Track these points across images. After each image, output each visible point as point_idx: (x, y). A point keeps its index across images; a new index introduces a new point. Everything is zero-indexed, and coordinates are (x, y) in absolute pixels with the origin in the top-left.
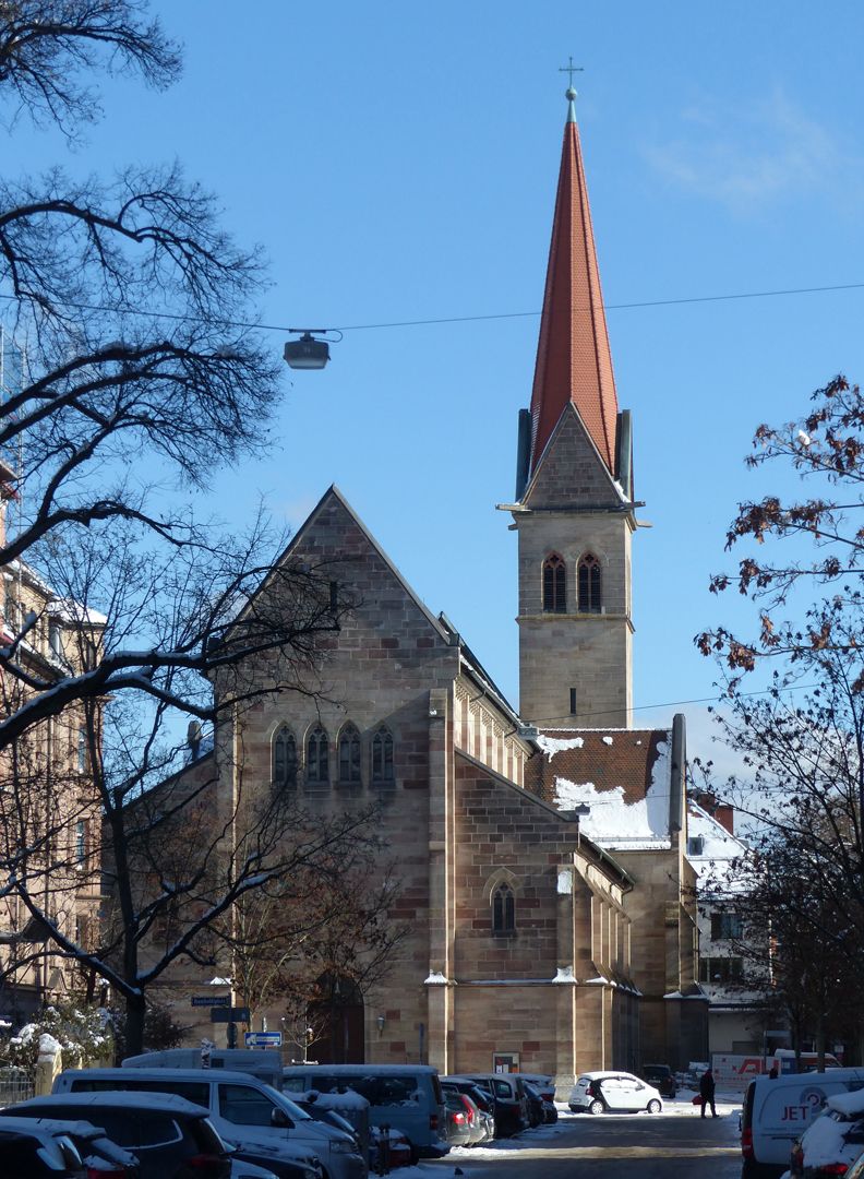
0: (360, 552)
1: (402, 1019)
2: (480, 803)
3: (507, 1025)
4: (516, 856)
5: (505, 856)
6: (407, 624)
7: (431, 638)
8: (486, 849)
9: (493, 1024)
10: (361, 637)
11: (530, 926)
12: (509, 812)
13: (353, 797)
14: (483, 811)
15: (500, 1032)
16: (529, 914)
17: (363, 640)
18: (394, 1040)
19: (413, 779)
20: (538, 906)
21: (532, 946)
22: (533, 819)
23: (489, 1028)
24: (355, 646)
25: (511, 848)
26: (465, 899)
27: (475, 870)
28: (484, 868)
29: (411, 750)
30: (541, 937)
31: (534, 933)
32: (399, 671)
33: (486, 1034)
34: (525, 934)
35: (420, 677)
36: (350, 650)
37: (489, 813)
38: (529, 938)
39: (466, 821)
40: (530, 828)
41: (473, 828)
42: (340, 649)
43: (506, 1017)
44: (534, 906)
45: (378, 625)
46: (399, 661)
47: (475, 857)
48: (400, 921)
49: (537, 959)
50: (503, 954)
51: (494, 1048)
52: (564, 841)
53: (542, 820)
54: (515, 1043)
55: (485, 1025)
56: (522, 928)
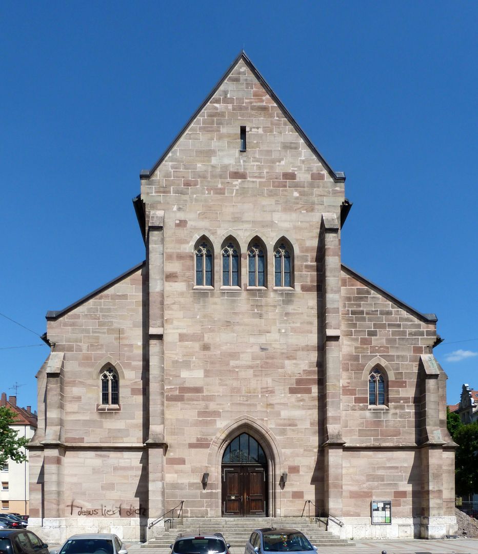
0: (264, 104)
1: (301, 473)
2: (359, 306)
3: (382, 478)
4: (388, 348)
5: (381, 347)
6: (303, 162)
7: (322, 173)
8: (364, 342)
9: (371, 478)
10: (265, 171)
11: (399, 402)
12: (382, 313)
13: (260, 297)
14: (362, 313)
15: (376, 483)
16: (398, 392)
17: (267, 172)
18: (295, 489)
19: (309, 283)
20: (406, 387)
21: (401, 417)
22: (401, 319)
23: (368, 480)
24: (260, 177)
25: (384, 341)
26: (349, 381)
27: (356, 358)
28: (364, 357)
29: (307, 261)
30: (407, 411)
31: (402, 407)
32: (297, 198)
33: (365, 486)
34: (396, 408)
35: (313, 203)
36: (258, 180)
37: (367, 314)
38: (398, 411)
39: (348, 320)
40: (399, 326)
41: (355, 325)
42: (249, 179)
43: (381, 472)
44: (402, 387)
45: (280, 162)
46: (296, 191)
47: (356, 348)
48: (299, 395)
49: (405, 427)
50: (378, 423)
51: (371, 496)
52: (425, 337)
53: (408, 320)
54: (388, 492)
55: (364, 478)
56: (393, 403)
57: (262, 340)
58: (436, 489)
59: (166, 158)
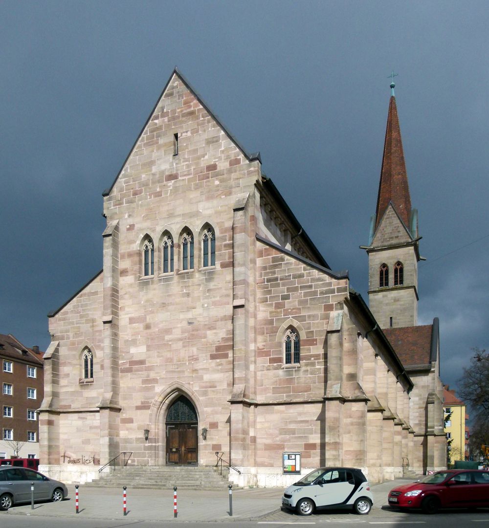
0: (192, 109)
1: (219, 428)
2: (274, 273)
3: (293, 432)
4: (300, 309)
5: (293, 309)
6: (223, 152)
7: (238, 158)
8: (278, 306)
9: (284, 431)
10: (192, 168)
11: (310, 359)
12: (294, 277)
13: (188, 278)
14: (276, 279)
15: (288, 437)
16: (309, 350)
17: (194, 169)
18: (215, 443)
19: (227, 260)
20: (316, 344)
21: (311, 374)
22: (313, 280)
23: (281, 434)
24: (189, 175)
25: (297, 303)
26: (264, 344)
27: (271, 322)
28: (278, 320)
29: (225, 240)
30: (317, 367)
31: (313, 364)
32: (218, 186)
33: (278, 439)
34: (307, 365)
35: (231, 187)
36: (187, 178)
37: (281, 279)
38: (309, 368)
39: (264, 288)
40: (311, 287)
41: (270, 292)
42: (180, 178)
43: (292, 426)
44: (313, 345)
45: (204, 157)
46: (217, 179)
47: (271, 313)
48: (218, 360)
49: (315, 383)
50: (290, 381)
51: (283, 448)
52: (336, 294)
53: (319, 279)
54: (299, 444)
55: (277, 432)
56: (304, 361)
57: (190, 315)
58: (332, 441)
59: (120, 176)
